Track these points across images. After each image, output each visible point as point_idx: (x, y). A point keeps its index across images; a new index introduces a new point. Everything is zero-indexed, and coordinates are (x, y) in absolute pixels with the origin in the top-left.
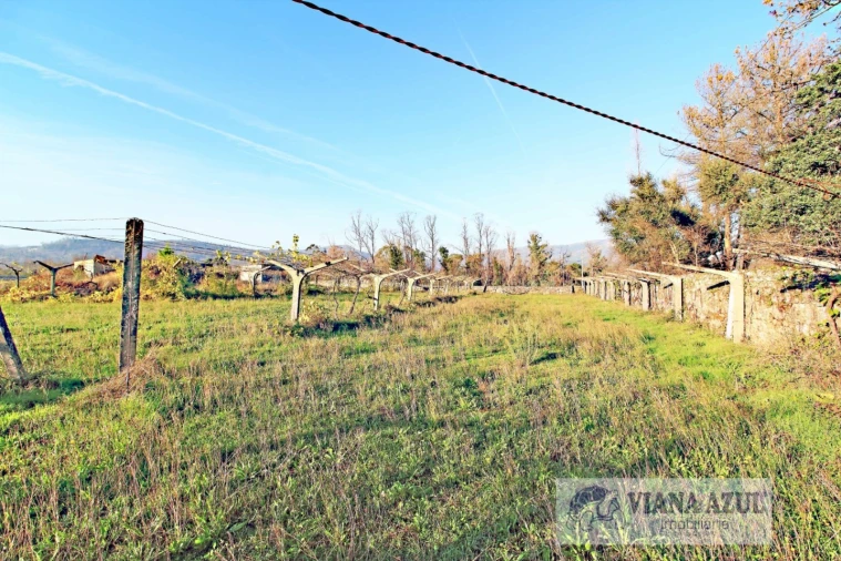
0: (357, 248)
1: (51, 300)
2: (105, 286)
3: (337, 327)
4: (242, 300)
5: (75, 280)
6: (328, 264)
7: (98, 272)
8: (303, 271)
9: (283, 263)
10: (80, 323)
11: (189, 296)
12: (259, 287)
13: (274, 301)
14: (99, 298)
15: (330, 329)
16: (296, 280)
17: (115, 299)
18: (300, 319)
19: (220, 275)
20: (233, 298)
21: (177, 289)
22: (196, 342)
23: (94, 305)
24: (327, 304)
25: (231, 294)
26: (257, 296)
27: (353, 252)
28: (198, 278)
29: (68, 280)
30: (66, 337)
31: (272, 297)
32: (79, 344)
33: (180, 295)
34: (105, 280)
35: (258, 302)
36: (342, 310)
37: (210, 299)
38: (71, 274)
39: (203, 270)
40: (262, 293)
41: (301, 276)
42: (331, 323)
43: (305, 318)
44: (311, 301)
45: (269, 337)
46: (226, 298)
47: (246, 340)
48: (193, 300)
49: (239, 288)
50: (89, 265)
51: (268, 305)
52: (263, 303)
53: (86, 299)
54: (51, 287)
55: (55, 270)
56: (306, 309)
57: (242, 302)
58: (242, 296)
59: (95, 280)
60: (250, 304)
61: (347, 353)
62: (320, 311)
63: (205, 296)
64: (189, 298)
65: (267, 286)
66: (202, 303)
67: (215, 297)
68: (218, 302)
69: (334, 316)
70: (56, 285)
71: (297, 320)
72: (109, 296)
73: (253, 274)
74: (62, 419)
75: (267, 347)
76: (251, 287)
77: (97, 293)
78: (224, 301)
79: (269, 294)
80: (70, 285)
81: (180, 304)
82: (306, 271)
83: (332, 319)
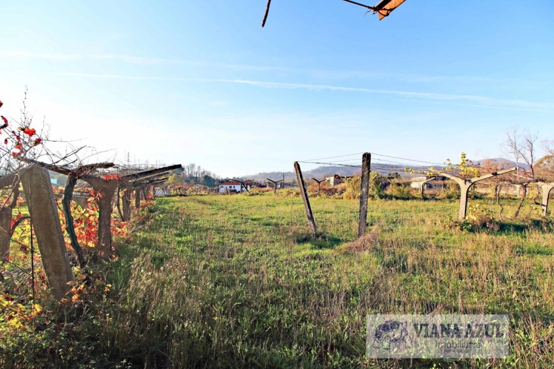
0: (514, 160)
1: (318, 197)
2: (339, 190)
3: (503, 227)
4: (415, 201)
5: (326, 187)
6: (495, 174)
7: (336, 183)
8: (470, 181)
9: (453, 175)
10: (332, 209)
11: (381, 197)
12: (426, 192)
13: (438, 203)
14: (337, 197)
15: (496, 228)
16: (464, 187)
17: (344, 197)
18: (467, 218)
19: (399, 185)
20: (408, 199)
21: (375, 193)
22: (391, 226)
23: (336, 200)
24: (491, 208)
25: (407, 197)
26: (425, 199)
27: (510, 164)
28: (385, 186)
29: (323, 187)
30: (328, 216)
31: (436, 200)
32: (334, 220)
33: (376, 196)
34: (339, 187)
35: (426, 202)
36: (508, 214)
37: (394, 199)
38: (325, 184)
39: (389, 181)
40: (428, 197)
41: (468, 184)
42: (497, 223)
43: (472, 217)
44: (476, 204)
45: (441, 228)
46: (404, 199)
47: (425, 229)
48: (383, 199)
49: (411, 193)
50: (332, 179)
51: (435, 205)
52: (430, 204)
53: (332, 197)
54: (318, 190)
55: (319, 182)
56: (472, 210)
57: (415, 203)
58: (414, 198)
59: (335, 188)
60: (421, 203)
61: (519, 251)
62: (485, 213)
63: (390, 197)
64: (381, 198)
65: (431, 191)
66: (389, 202)
67: (397, 198)
68: (400, 202)
69: (498, 218)
70: (320, 190)
71: (464, 218)
72: (341, 196)
73: (422, 183)
74: (336, 257)
75: (441, 236)
76: (420, 192)
77: (336, 194)
78: (402, 201)
79: (433, 197)
80: (325, 190)
81: (377, 201)
82: (473, 180)
83: (497, 220)
